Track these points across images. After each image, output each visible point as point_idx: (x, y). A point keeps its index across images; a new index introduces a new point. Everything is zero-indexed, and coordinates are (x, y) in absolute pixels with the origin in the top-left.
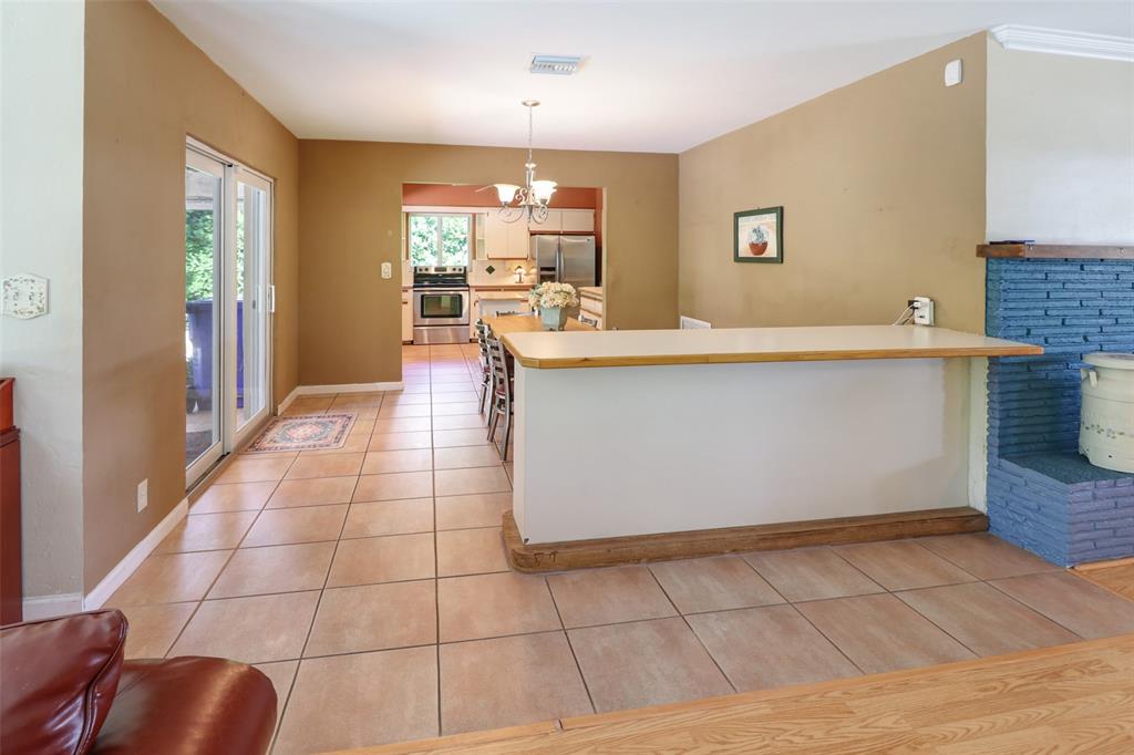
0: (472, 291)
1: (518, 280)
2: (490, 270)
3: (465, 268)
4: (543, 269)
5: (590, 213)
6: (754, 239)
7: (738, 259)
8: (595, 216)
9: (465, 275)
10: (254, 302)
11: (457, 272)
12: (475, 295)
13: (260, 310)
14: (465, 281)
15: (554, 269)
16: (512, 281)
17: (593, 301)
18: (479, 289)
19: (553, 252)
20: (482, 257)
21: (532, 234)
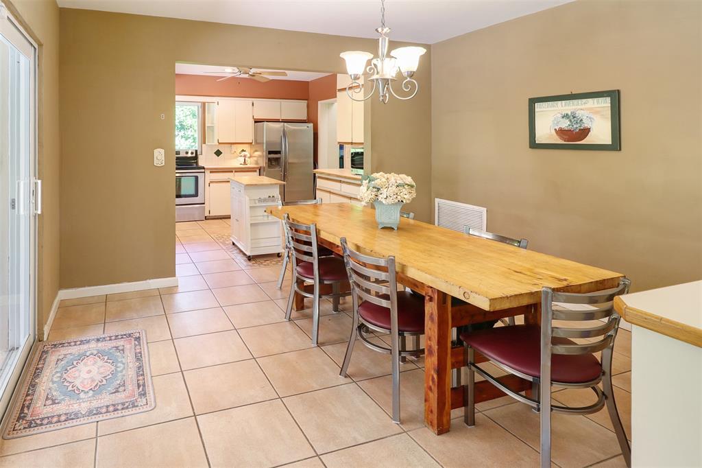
0: (207, 172)
1: (242, 162)
2: (218, 153)
3: (196, 151)
4: (270, 153)
5: (304, 103)
6: (565, 124)
7: (534, 145)
8: (308, 106)
9: (196, 158)
10: (13, 201)
11: (189, 155)
12: (210, 177)
13: (22, 212)
14: (197, 163)
15: (279, 152)
16: (237, 163)
17: (339, 184)
18: (213, 171)
19: (276, 138)
20: (212, 142)
21: (256, 122)
